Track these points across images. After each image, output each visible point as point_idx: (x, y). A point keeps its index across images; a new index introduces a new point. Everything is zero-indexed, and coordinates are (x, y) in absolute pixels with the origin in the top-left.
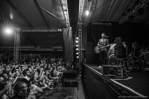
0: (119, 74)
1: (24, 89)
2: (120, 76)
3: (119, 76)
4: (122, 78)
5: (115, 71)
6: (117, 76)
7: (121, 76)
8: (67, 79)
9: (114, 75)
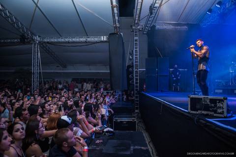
0: (219, 111)
1: (69, 141)
2: (220, 113)
3: (218, 113)
4: (225, 117)
5: (213, 105)
6: (217, 113)
7: (222, 113)
8: (118, 117)
9: (211, 111)
